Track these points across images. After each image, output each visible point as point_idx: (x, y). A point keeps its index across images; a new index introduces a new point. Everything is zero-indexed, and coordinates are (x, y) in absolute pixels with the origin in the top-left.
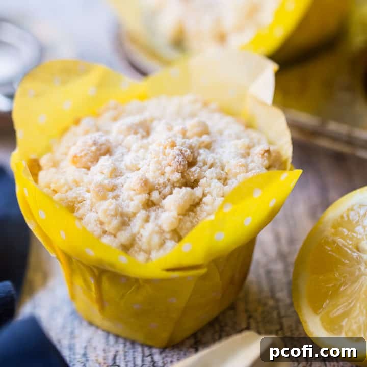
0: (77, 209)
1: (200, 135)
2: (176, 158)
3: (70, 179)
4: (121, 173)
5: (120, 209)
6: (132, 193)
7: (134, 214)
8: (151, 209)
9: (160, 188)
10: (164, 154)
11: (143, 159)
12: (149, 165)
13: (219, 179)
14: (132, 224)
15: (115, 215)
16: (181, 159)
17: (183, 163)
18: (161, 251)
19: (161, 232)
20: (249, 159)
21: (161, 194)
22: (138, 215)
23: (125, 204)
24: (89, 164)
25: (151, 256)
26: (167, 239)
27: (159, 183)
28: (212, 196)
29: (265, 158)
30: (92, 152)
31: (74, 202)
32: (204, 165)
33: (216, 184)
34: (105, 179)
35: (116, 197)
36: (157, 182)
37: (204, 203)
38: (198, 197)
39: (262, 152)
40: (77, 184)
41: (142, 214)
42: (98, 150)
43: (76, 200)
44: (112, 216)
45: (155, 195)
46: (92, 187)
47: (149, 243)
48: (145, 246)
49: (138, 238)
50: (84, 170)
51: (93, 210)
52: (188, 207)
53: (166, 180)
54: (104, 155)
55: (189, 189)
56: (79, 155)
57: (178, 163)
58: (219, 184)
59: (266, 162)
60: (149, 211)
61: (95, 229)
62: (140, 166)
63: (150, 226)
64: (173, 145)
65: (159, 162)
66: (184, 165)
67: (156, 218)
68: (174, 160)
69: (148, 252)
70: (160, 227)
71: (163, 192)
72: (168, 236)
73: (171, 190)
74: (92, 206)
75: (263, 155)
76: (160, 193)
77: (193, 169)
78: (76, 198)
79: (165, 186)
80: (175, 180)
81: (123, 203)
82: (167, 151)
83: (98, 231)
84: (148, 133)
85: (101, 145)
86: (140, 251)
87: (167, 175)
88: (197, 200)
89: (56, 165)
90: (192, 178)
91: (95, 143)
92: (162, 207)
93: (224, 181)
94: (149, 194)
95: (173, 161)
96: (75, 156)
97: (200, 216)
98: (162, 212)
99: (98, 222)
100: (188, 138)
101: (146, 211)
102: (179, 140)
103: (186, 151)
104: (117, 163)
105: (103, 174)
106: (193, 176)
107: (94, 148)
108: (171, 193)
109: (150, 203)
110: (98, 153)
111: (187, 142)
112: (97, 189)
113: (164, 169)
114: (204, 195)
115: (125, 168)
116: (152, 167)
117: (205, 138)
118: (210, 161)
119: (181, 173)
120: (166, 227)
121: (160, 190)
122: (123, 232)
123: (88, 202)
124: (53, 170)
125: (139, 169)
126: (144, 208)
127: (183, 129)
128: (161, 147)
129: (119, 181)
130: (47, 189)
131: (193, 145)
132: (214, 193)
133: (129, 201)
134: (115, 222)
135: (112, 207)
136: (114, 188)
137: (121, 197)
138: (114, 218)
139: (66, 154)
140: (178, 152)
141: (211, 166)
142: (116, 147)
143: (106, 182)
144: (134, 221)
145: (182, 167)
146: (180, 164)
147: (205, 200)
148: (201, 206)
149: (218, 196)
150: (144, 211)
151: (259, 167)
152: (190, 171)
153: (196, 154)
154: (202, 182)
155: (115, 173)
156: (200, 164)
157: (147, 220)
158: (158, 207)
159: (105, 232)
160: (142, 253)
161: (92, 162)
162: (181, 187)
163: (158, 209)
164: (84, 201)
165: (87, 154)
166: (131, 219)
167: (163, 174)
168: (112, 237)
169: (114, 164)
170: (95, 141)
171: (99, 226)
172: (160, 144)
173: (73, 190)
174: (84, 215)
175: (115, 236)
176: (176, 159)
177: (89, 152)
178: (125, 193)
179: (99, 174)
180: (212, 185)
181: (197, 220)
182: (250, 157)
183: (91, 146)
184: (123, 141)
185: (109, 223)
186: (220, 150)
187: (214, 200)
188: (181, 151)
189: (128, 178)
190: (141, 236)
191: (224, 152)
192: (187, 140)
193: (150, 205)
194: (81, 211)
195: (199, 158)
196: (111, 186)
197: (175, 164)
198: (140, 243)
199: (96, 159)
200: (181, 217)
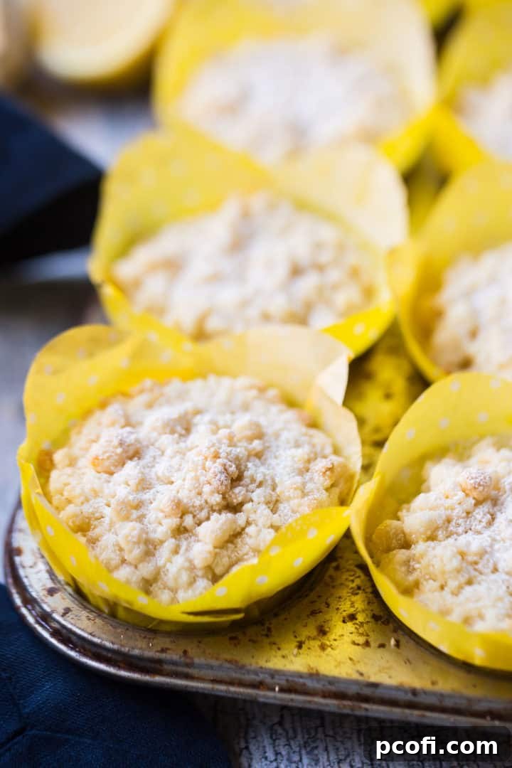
0: (92, 527)
1: (251, 439)
2: (216, 476)
3: (88, 487)
4: (150, 484)
5: (144, 536)
6: (161, 515)
7: (162, 542)
8: (182, 536)
9: (195, 511)
10: (204, 468)
11: (179, 470)
12: (184, 480)
13: (267, 503)
14: (157, 555)
15: (138, 543)
16: (223, 478)
17: (225, 482)
18: (190, 592)
19: (192, 568)
20: (308, 476)
21: (196, 519)
22: (166, 544)
23: (151, 527)
24: (112, 468)
25: (176, 596)
26: (198, 576)
27: (195, 505)
28: (257, 525)
29: (327, 478)
30: (117, 454)
31: (89, 519)
32: (252, 483)
33: (264, 511)
34: (129, 493)
35: (141, 519)
36: (191, 504)
37: (247, 534)
38: (239, 526)
39: (324, 470)
40: (96, 494)
41: (171, 543)
42: (125, 451)
43: (92, 516)
44: (134, 543)
45: (189, 520)
46: (113, 502)
47: (176, 579)
48: (171, 583)
49: (164, 572)
50: (105, 476)
51: (113, 530)
52: (226, 537)
53: (203, 502)
54: (131, 458)
55: (230, 515)
56: (100, 458)
57: (219, 483)
58: (267, 512)
59: (328, 483)
60: (179, 540)
61: (113, 556)
62: (173, 479)
63: (179, 560)
64: (217, 456)
65: (197, 479)
66: (226, 486)
67: (187, 550)
68: (215, 478)
69: (174, 591)
70: (191, 561)
71: (198, 516)
72: (200, 573)
73: (209, 513)
74: (112, 524)
75: (324, 473)
76: (194, 516)
77: (237, 490)
78: (93, 513)
79: (202, 509)
80: (215, 503)
81: (149, 526)
82: (208, 464)
83: (116, 560)
84: (188, 430)
85: (128, 446)
86: (164, 588)
87: (205, 496)
88: (239, 529)
89: (72, 462)
90: (235, 501)
91: (121, 444)
92: (196, 535)
93: (274, 505)
94: (181, 517)
95: (213, 480)
96: (96, 458)
97: (241, 550)
98: (195, 541)
99: (117, 548)
100: (235, 446)
101: (176, 538)
102: (224, 449)
103: (231, 466)
104: (147, 470)
105: (129, 485)
106: (236, 498)
107: (119, 450)
108: (208, 519)
109: (182, 529)
110: (125, 455)
111: (233, 452)
112: (120, 508)
113: (202, 488)
114: (248, 523)
115: (155, 478)
116: (188, 484)
117: (257, 445)
118: (259, 478)
119: (222, 494)
120: (199, 562)
121: (195, 513)
122: (146, 564)
123: (107, 520)
124: (69, 470)
125: (172, 483)
126: (174, 536)
127: (230, 433)
128: (201, 458)
129: (147, 496)
130: (59, 496)
131: (241, 455)
132: (261, 522)
133: (156, 524)
134: (137, 552)
135: (135, 533)
136: (141, 504)
137: (147, 516)
138: (136, 546)
139: (87, 450)
140: (220, 468)
141: (260, 485)
142: (147, 447)
143: (131, 497)
144: (161, 550)
145: (224, 488)
146: (222, 484)
147: (247, 530)
148: (243, 536)
149: (264, 526)
150: (173, 540)
151: (318, 489)
152: (233, 493)
153: (243, 467)
154: (248, 506)
155: (144, 484)
156: (246, 481)
157: (176, 551)
158: (191, 534)
159: (124, 561)
160: (166, 591)
161: (116, 466)
162: (220, 512)
163: (191, 537)
164: (103, 517)
165: (111, 456)
166: (157, 547)
167: (200, 494)
168: (133, 569)
169: (142, 473)
170: (121, 440)
171: (118, 552)
172: (199, 454)
173: (91, 502)
174: (102, 536)
175: (136, 567)
176: (217, 478)
177: (113, 454)
178: (153, 514)
179: (123, 486)
180: (259, 511)
181: (236, 554)
182: (308, 474)
183: (116, 448)
184: (156, 441)
185: (131, 551)
186: (273, 462)
187: (260, 531)
188: (224, 465)
189: (158, 492)
190: (168, 570)
191: (278, 464)
192: (234, 449)
193: (181, 531)
194: (97, 531)
195: (246, 474)
196: (136, 502)
197: (215, 483)
198: (165, 578)
199: (122, 463)
200: (217, 550)
